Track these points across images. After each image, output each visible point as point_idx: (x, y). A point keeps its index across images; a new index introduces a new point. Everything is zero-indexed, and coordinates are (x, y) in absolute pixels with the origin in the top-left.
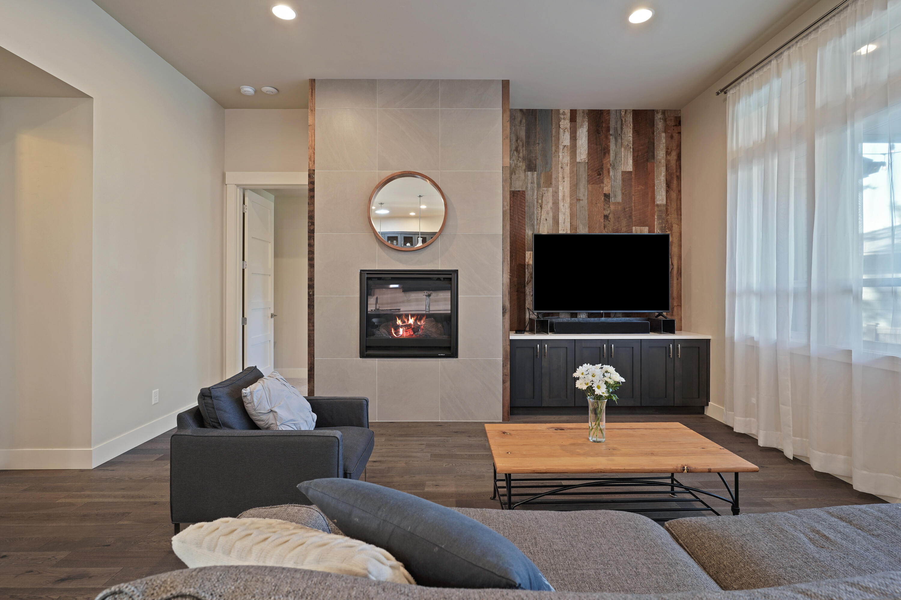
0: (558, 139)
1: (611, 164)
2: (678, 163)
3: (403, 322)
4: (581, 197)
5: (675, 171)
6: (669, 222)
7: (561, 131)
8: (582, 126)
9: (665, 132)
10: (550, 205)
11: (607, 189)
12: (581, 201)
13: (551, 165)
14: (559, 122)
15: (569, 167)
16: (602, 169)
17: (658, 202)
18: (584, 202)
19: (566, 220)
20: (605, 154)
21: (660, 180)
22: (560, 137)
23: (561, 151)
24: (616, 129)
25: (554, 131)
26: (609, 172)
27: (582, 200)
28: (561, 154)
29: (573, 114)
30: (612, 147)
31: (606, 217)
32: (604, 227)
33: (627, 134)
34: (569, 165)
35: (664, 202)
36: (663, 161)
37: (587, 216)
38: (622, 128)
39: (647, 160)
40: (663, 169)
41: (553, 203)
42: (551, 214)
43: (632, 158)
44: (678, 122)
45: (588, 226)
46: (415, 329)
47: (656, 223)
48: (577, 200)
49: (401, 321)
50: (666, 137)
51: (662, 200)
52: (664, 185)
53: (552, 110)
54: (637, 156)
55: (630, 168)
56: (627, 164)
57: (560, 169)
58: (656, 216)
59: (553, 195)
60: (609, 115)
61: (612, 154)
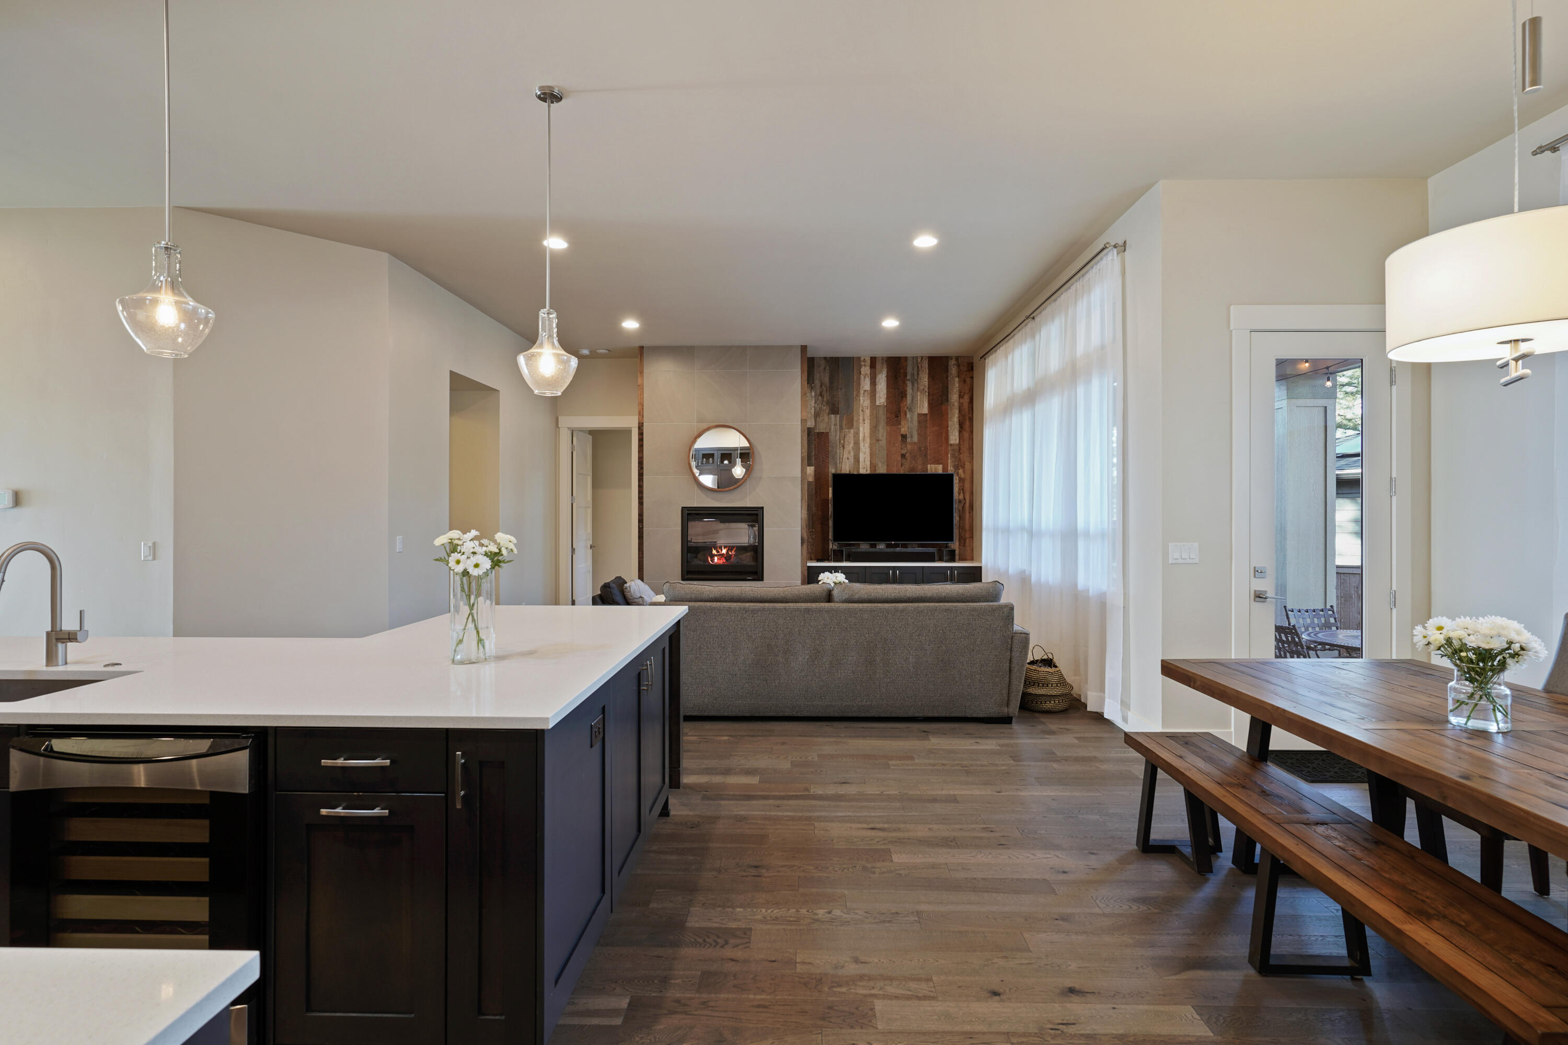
0: (859, 384)
1: (908, 408)
2: (970, 406)
3: (718, 552)
4: (881, 438)
5: (967, 413)
6: (962, 460)
7: (862, 377)
8: (881, 372)
9: (958, 376)
10: (852, 445)
11: (904, 430)
12: (880, 442)
13: (853, 408)
14: (860, 369)
15: (869, 410)
16: (899, 411)
17: (952, 442)
18: (883, 443)
19: (866, 459)
20: (902, 397)
21: (953, 421)
22: (861, 382)
23: (862, 395)
25: (855, 377)
26: (906, 414)
27: (881, 440)
28: (861, 398)
29: (873, 360)
30: (909, 391)
31: (903, 456)
32: (902, 466)
33: (923, 379)
34: (869, 408)
35: (957, 442)
36: (956, 404)
37: (886, 455)
38: (918, 374)
39: (942, 404)
40: (957, 411)
41: (854, 443)
42: (852, 454)
43: (927, 401)
44: (971, 367)
45: (886, 464)
46: (728, 557)
47: (949, 461)
48: (877, 440)
49: (716, 551)
50: (959, 382)
51: (956, 439)
52: (957, 426)
53: (853, 358)
54: (932, 400)
55: (925, 410)
56: (923, 408)
57: (861, 412)
58: (949, 456)
59: (854, 437)
60: (906, 362)
61: (909, 398)
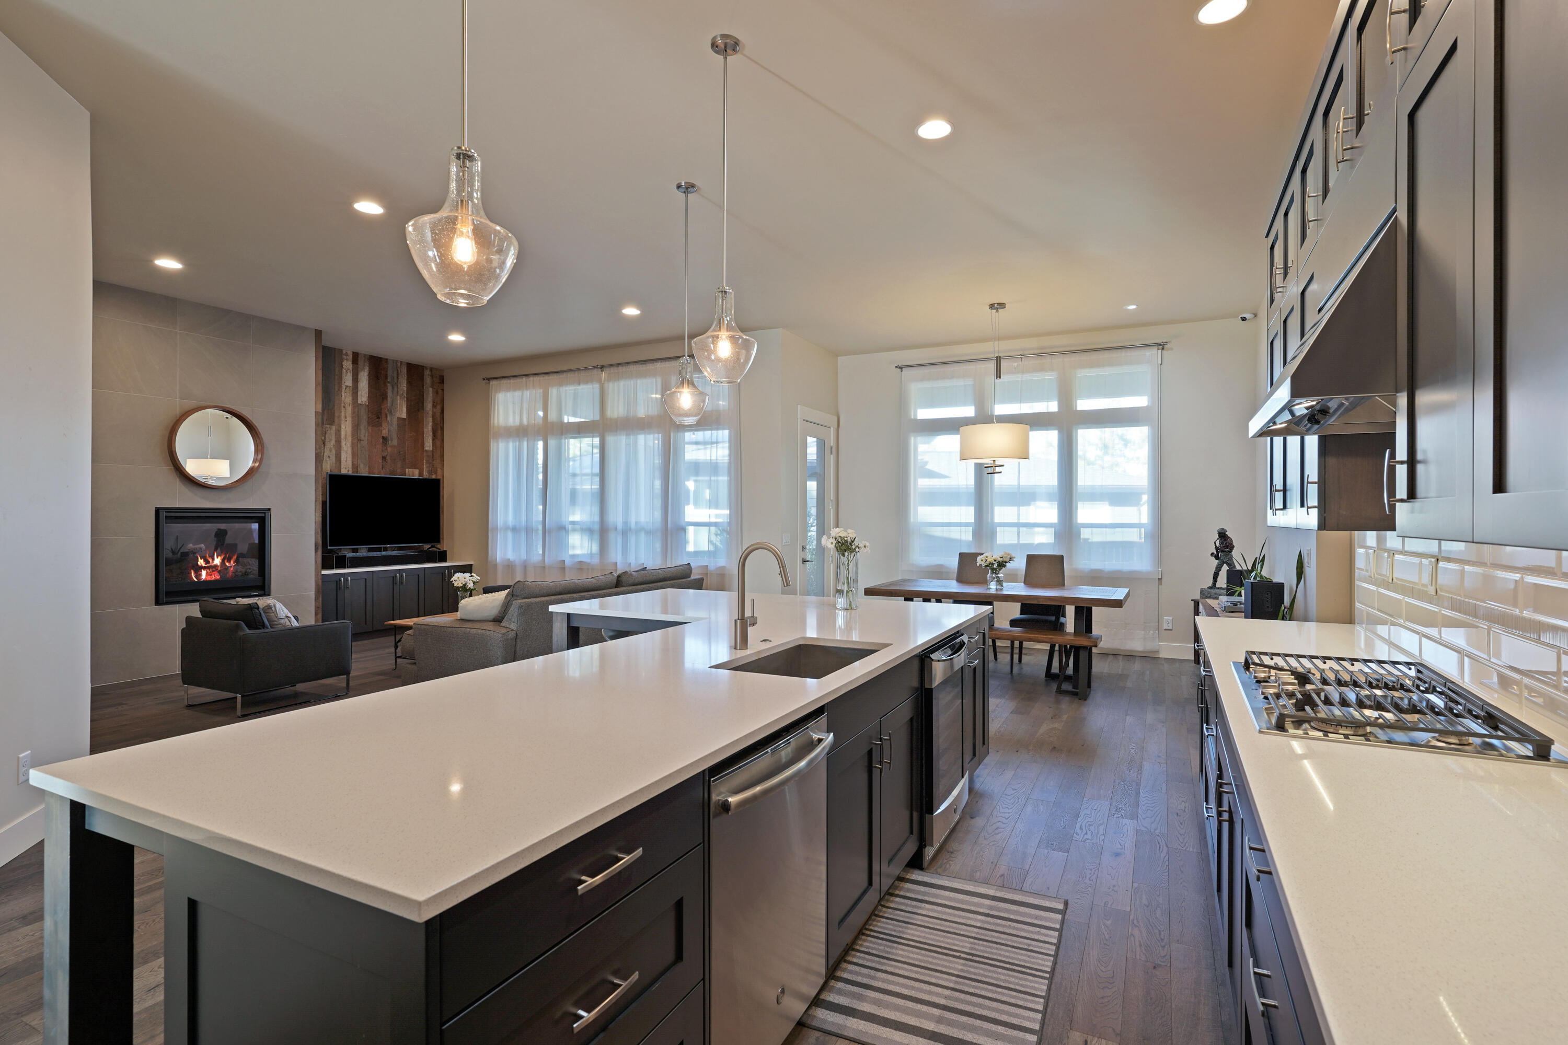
0: (341, 378)
1: (388, 410)
2: (441, 415)
3: (207, 562)
4: (363, 438)
5: (439, 422)
6: (435, 466)
7: (344, 371)
8: (363, 370)
9: (432, 387)
10: (333, 442)
11: (385, 432)
12: (362, 442)
14: (342, 362)
15: (351, 407)
16: (381, 413)
17: (427, 448)
18: (365, 443)
19: (348, 459)
20: (383, 399)
21: (428, 429)
22: (345, 377)
23: (343, 390)
24: (393, 378)
25: (337, 370)
26: (387, 417)
27: (363, 440)
28: (343, 394)
29: (356, 357)
30: (390, 394)
31: (384, 458)
32: (382, 468)
33: (402, 384)
34: (351, 405)
35: (431, 449)
36: (430, 413)
37: (367, 456)
38: (398, 378)
39: (418, 410)
40: (430, 420)
41: (336, 441)
42: (334, 452)
43: (406, 406)
44: (442, 380)
45: (367, 468)
46: (223, 569)
47: (424, 466)
48: (358, 440)
49: (204, 561)
50: (433, 392)
51: (430, 446)
52: (431, 434)
53: (335, 349)
54: (410, 405)
55: (404, 415)
56: (402, 412)
57: (343, 408)
58: (425, 461)
59: (336, 434)
60: (387, 364)
61: (389, 400)
